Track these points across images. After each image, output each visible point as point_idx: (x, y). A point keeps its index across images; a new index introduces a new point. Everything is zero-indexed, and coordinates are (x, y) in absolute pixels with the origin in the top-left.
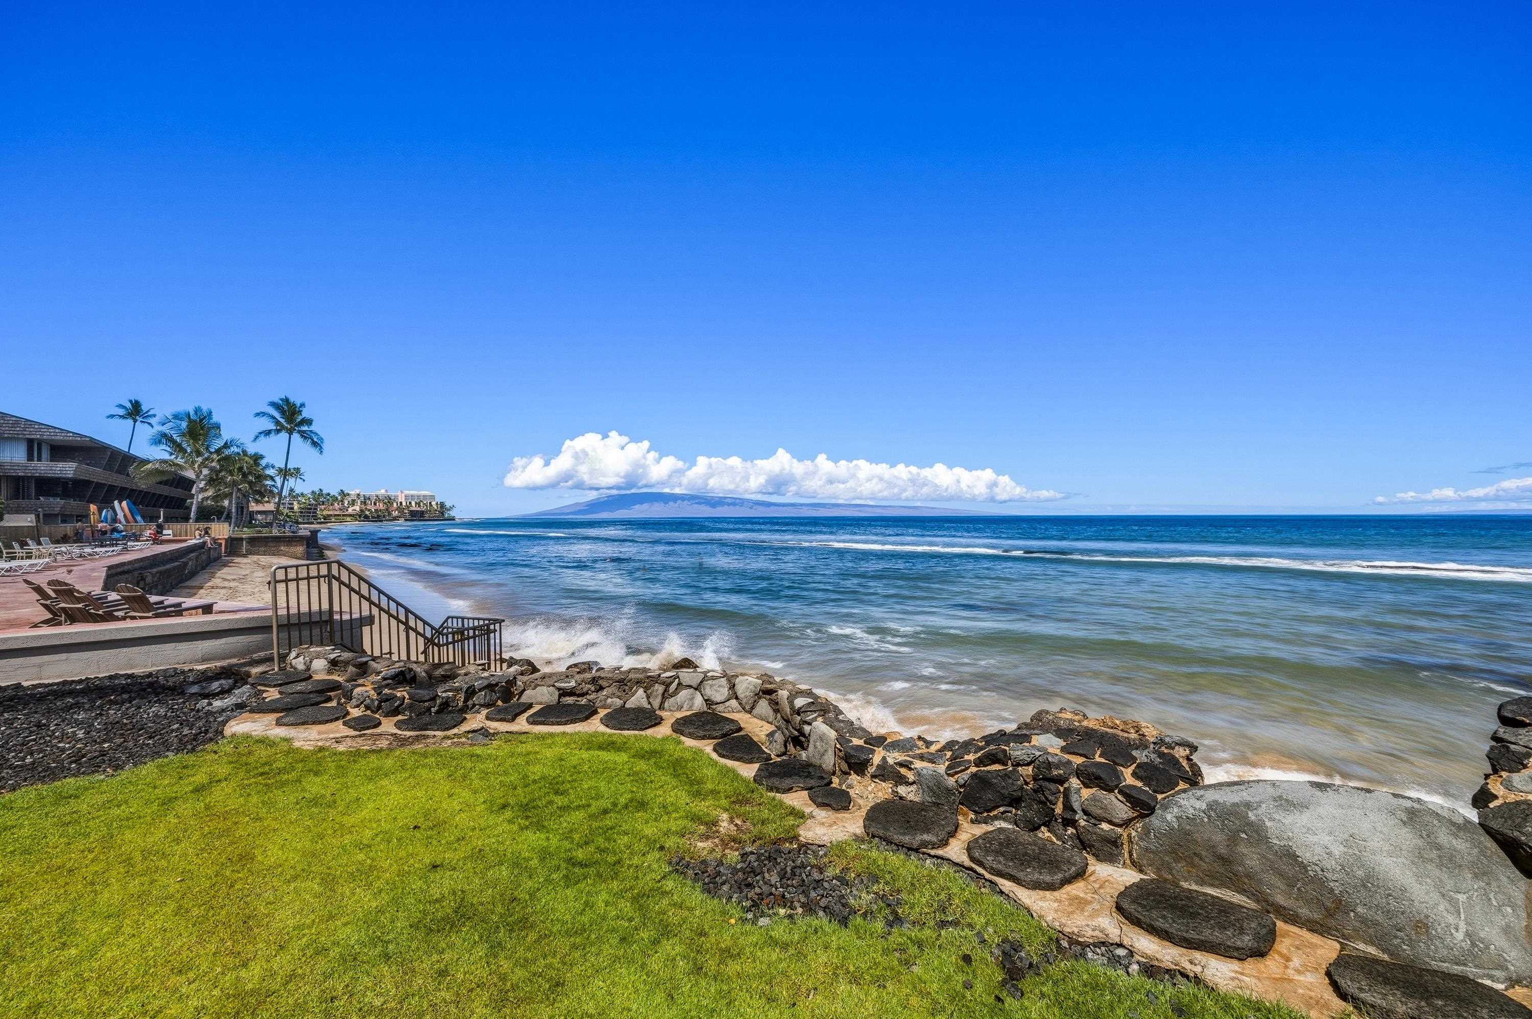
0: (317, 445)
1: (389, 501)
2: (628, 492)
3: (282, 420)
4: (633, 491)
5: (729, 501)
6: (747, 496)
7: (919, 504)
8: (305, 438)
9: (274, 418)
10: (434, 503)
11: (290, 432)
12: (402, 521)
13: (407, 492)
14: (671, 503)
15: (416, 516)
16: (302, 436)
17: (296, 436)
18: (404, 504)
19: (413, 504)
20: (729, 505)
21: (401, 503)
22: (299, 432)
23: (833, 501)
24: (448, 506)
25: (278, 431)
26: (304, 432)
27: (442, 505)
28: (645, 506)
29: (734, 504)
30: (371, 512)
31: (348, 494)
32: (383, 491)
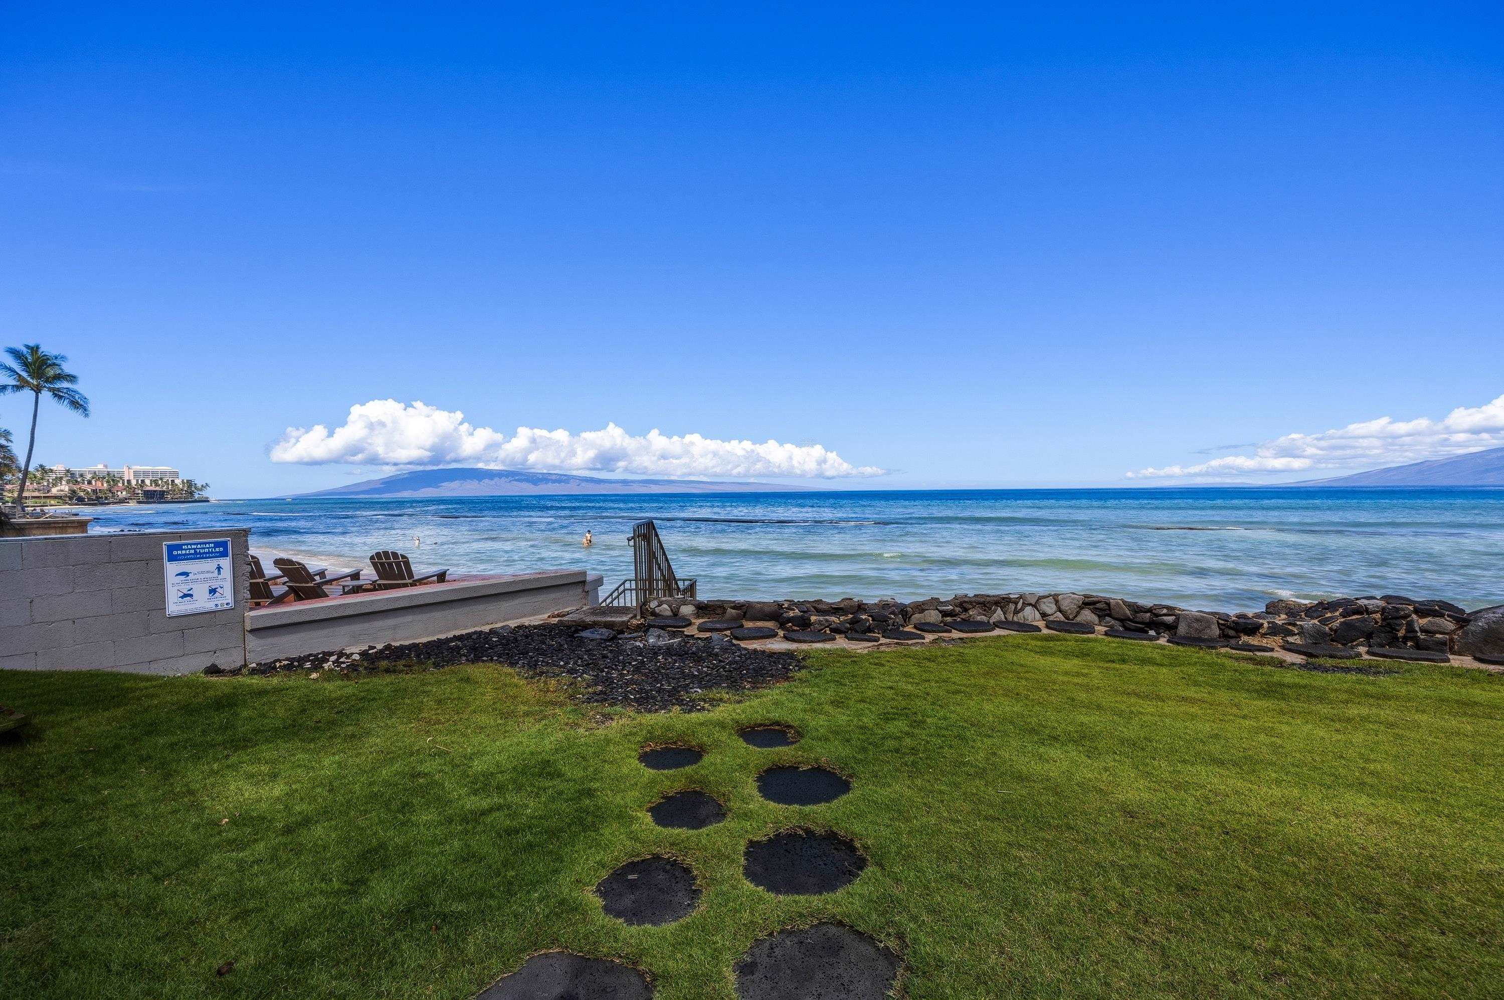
0: (78, 404)
1: (112, 479)
2: (435, 468)
3: (24, 374)
4: (441, 467)
5: (554, 477)
6: (574, 473)
7: (752, 480)
8: (60, 397)
9: (11, 369)
10: (178, 481)
11: (38, 390)
12: (132, 505)
13: (138, 468)
14: (486, 481)
15: (151, 497)
16: (55, 395)
17: (45, 395)
18: (134, 482)
19: (148, 482)
20: (554, 481)
21: (129, 481)
22: (50, 389)
23: (666, 478)
24: (199, 485)
25: (17, 388)
26: (59, 390)
27: (190, 483)
28: (455, 484)
29: (559, 481)
30: (88, 493)
31: (51, 471)
32: (100, 467)
